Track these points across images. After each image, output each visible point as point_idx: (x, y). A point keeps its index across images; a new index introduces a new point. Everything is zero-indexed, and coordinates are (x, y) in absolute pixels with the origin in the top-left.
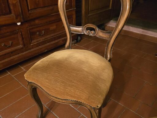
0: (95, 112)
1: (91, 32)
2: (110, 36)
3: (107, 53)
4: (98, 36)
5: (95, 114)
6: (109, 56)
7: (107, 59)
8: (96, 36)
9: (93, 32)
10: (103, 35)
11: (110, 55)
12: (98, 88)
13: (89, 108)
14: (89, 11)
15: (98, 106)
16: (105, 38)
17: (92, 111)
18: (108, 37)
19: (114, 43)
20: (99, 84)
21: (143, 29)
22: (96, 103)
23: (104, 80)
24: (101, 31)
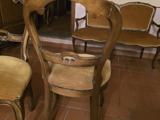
0: (17, 105)
1: (3, 37)
2: (22, 38)
3: (23, 55)
4: (11, 40)
5: (17, 107)
6: (25, 57)
7: (24, 60)
8: (9, 40)
9: (5, 37)
10: (15, 38)
11: (27, 56)
12: (16, 82)
13: (10, 104)
14: (3, 24)
15: (18, 98)
16: (18, 40)
17: (14, 105)
18: (21, 39)
19: (27, 44)
20: (17, 79)
21: (60, 39)
22: (15, 95)
23: (21, 75)
24: (13, 35)
